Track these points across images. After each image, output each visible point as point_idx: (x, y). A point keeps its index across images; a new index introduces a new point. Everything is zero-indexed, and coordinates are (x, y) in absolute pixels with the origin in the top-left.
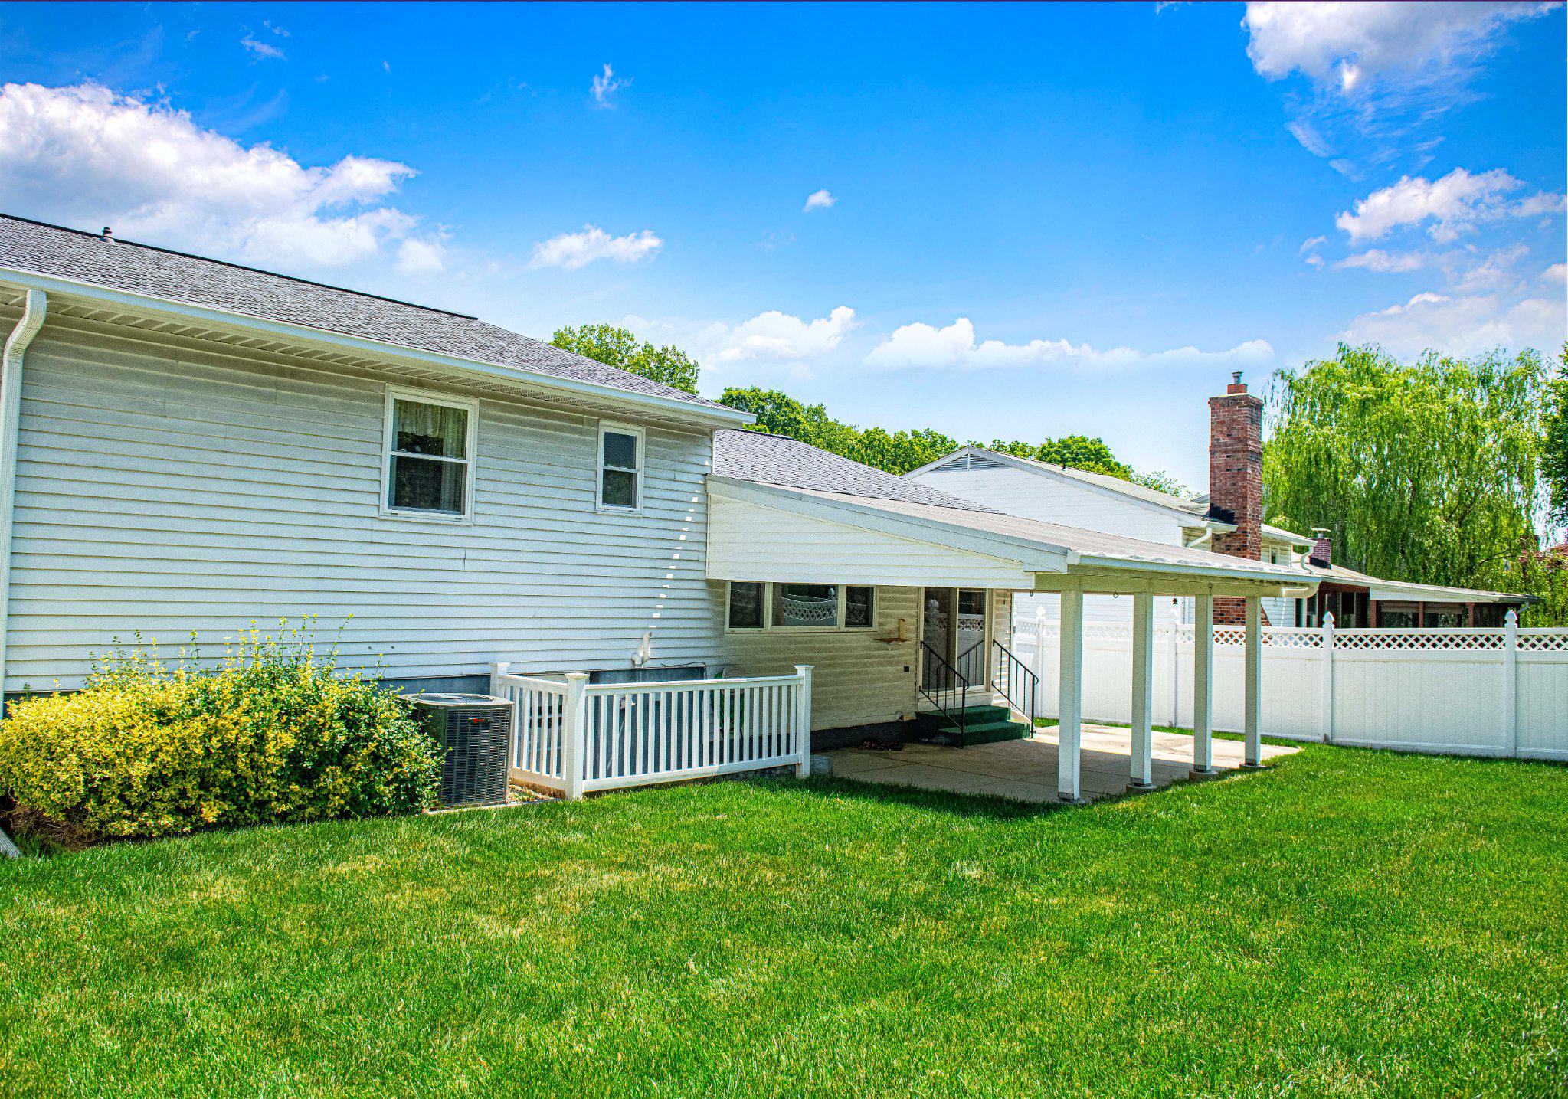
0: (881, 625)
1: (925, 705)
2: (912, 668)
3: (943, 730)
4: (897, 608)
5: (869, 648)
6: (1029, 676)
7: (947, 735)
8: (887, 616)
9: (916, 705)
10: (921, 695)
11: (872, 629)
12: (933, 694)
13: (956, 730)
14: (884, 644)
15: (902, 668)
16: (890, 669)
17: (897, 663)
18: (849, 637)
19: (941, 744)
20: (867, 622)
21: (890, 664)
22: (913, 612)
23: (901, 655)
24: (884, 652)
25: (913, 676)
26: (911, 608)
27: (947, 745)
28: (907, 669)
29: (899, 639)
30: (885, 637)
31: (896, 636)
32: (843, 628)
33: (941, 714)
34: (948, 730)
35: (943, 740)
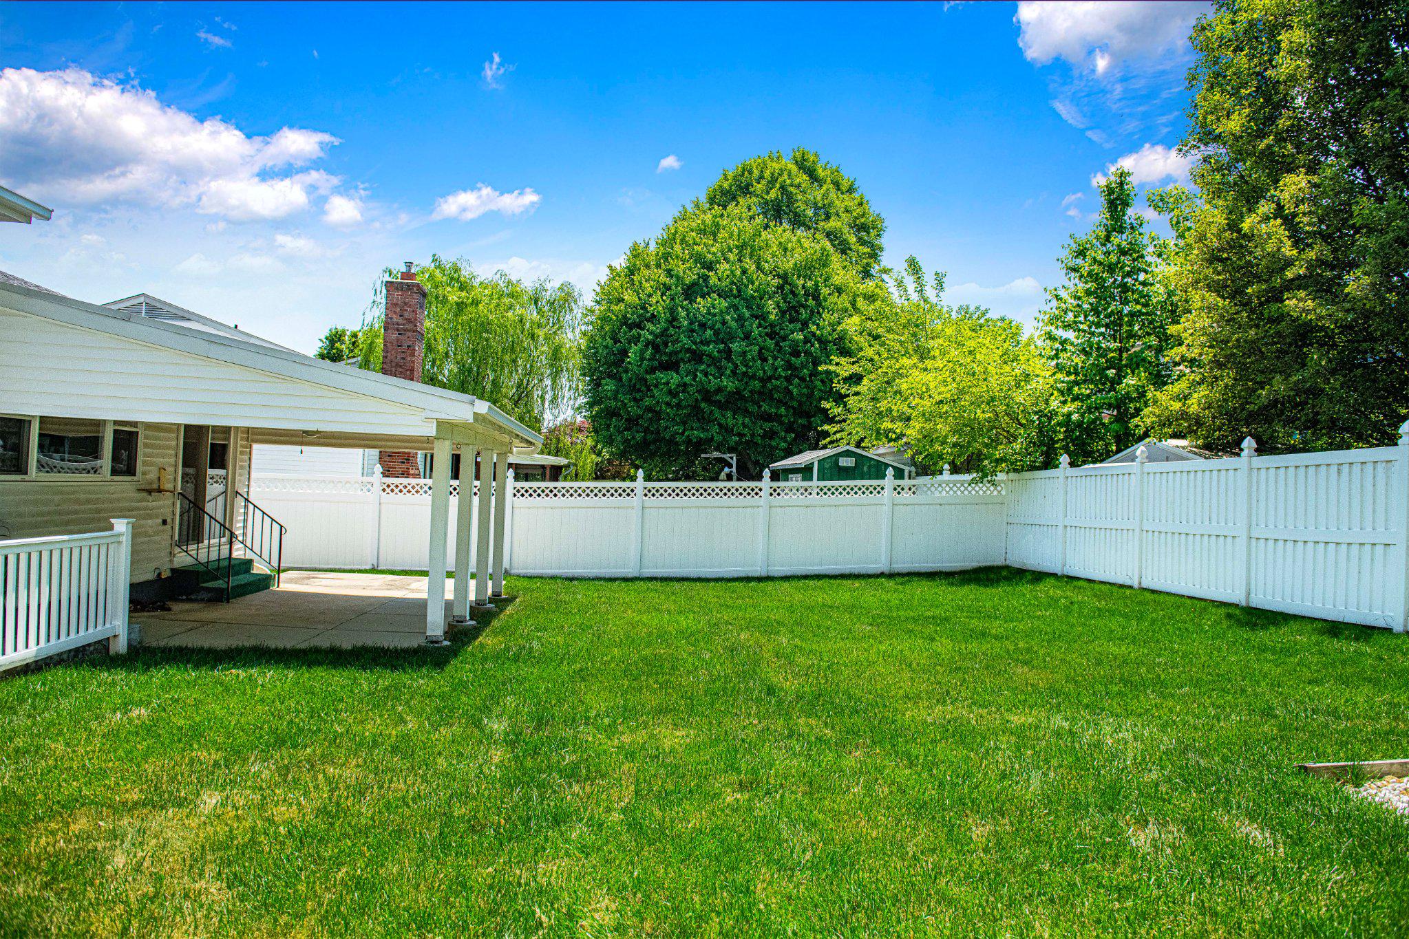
0: (144, 474)
1: (183, 559)
2: (169, 520)
3: (205, 585)
4: (157, 455)
5: (132, 500)
6: (276, 528)
7: (208, 590)
8: (152, 464)
9: (172, 561)
10: (177, 550)
11: (135, 478)
12: (192, 547)
13: (220, 584)
14: (144, 494)
15: (160, 521)
16: (150, 522)
17: (157, 516)
18: (113, 487)
19: (202, 600)
20: (131, 471)
21: (150, 517)
22: (172, 460)
23: (160, 508)
24: (144, 504)
25: (170, 529)
26: (170, 456)
27: (210, 601)
28: (164, 522)
29: (159, 491)
30: (148, 487)
31: (155, 486)
32: (109, 477)
33: (202, 569)
34: (211, 584)
35: (206, 596)
